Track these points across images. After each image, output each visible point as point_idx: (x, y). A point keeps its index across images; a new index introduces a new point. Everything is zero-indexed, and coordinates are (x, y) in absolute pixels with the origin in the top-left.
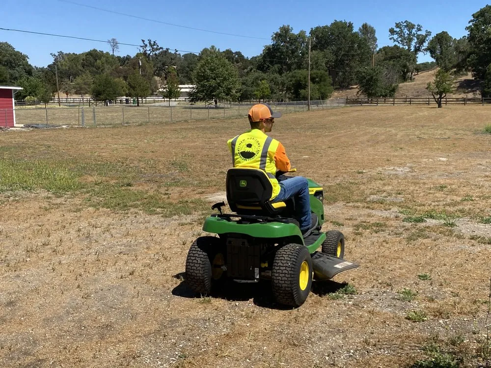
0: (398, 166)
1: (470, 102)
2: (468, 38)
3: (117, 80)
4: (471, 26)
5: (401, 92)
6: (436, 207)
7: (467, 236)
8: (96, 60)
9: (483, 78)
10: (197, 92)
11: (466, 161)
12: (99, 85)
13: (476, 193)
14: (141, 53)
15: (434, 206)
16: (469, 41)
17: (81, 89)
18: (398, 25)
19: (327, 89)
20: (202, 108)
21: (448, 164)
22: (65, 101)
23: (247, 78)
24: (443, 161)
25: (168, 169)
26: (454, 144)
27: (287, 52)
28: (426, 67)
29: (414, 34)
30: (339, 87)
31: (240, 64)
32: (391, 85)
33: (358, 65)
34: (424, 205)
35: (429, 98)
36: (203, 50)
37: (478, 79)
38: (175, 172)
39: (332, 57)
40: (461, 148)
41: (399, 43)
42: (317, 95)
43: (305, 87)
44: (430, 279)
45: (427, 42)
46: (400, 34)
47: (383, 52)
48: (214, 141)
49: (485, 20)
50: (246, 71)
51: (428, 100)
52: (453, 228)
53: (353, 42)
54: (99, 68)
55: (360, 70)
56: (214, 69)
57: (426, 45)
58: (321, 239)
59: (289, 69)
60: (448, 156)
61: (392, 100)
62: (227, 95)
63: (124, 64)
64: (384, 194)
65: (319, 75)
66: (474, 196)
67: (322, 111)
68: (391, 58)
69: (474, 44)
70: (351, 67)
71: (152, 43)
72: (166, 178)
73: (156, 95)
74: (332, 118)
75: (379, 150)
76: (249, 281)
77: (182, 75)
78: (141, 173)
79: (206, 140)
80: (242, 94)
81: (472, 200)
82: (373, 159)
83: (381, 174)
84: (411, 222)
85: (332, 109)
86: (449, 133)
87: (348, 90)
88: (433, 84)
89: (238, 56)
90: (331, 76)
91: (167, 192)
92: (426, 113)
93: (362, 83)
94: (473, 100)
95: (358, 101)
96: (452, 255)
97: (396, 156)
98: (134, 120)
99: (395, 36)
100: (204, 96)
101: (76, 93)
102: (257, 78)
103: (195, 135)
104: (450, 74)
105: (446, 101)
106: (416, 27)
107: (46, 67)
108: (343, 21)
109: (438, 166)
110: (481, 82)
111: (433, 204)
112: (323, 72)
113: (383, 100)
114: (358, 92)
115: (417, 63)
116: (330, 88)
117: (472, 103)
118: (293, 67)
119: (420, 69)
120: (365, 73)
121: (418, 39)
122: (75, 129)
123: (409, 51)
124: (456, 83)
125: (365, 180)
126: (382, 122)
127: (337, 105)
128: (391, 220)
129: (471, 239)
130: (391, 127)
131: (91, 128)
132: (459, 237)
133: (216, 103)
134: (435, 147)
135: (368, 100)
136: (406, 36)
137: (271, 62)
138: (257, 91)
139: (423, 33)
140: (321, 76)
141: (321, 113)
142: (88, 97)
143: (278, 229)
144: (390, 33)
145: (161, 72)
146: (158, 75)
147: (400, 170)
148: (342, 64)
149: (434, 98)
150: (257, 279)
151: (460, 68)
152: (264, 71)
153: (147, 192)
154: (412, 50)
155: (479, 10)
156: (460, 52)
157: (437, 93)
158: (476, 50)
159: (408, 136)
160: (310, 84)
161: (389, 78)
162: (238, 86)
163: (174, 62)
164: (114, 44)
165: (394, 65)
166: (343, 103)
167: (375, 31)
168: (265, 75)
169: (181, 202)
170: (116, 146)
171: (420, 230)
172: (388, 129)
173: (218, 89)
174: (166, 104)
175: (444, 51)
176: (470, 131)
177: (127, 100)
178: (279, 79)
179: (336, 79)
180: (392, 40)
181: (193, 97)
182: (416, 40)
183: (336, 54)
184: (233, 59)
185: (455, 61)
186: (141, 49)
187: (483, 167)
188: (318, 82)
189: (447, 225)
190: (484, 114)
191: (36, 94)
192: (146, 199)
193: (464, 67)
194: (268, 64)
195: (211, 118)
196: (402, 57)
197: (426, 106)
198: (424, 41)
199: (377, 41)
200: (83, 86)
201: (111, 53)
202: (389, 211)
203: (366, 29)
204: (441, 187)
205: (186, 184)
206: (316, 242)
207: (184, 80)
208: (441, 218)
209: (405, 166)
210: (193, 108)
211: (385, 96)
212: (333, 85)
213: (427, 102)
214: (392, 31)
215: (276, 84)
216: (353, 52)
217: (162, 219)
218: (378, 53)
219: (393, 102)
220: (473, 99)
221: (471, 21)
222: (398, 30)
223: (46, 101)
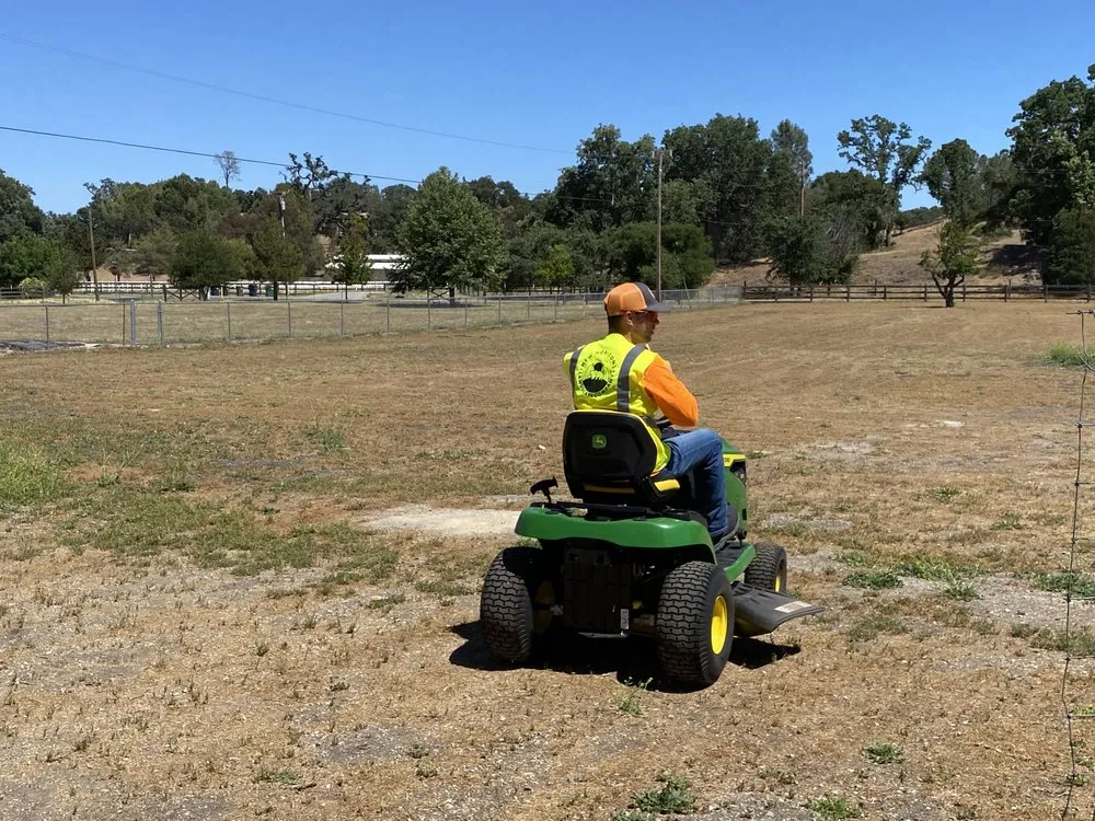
0: (845, 441)
1: (1017, 295)
2: (1011, 153)
3: (233, 242)
4: (1016, 128)
5: (864, 273)
6: (930, 546)
7: (1004, 627)
8: (186, 199)
9: (1044, 241)
10: (410, 271)
11: (1007, 428)
12: (188, 254)
13: (1027, 508)
14: (287, 183)
15: (926, 542)
16: (1014, 161)
17: (150, 262)
18: (857, 126)
19: (699, 266)
20: (420, 306)
21: (964, 435)
22: (113, 290)
23: (522, 240)
24: (953, 429)
25: (296, 446)
26: (979, 388)
27: (611, 183)
28: (920, 217)
29: (894, 146)
30: (728, 260)
31: (509, 209)
32: (842, 257)
33: (770, 211)
34: (899, 540)
35: (925, 287)
36: (428, 178)
37: (1035, 244)
38: (310, 455)
39: (711, 196)
40: (994, 397)
41: (860, 164)
42: (678, 278)
43: (651, 260)
44: (900, 762)
45: (922, 163)
46: (863, 145)
47: (826, 185)
48: (428, 380)
49: (1049, 114)
50: (520, 223)
51: (923, 290)
52: (968, 605)
53: (759, 163)
54: (193, 216)
55: (773, 223)
56: (448, 220)
57: (919, 168)
58: (746, 558)
59: (617, 221)
60: (966, 416)
61: (844, 290)
62: (476, 276)
63: (249, 206)
64: (805, 512)
65: (683, 233)
66: (1025, 517)
67: (687, 314)
68: (842, 198)
69: (1026, 167)
70: (754, 217)
71: (314, 161)
72: (283, 469)
73: (322, 276)
74: (711, 329)
75: (806, 403)
76: (609, 636)
77: (381, 232)
78: (225, 457)
79: (411, 377)
80: (511, 275)
81: (1019, 527)
82: (789, 424)
83: (804, 459)
84: (863, 586)
85: (712, 308)
86: (967, 363)
87: (746, 269)
88: (935, 256)
89: (506, 192)
90: (709, 238)
91: (270, 506)
92: (919, 319)
93: (778, 252)
94: (1025, 290)
95: (770, 293)
96: (962, 683)
97: (844, 417)
98: (257, 332)
99: (852, 150)
100: (425, 279)
101: (139, 272)
102: (545, 240)
103: (387, 365)
104: (974, 234)
105: (964, 293)
106: (899, 128)
107: (74, 213)
108: (736, 117)
109: (940, 441)
110: (1040, 251)
111: (922, 536)
112: (691, 226)
113: (826, 289)
114: (769, 273)
115: (900, 209)
116: (706, 262)
117: (1022, 296)
118: (627, 215)
119: (907, 222)
120: (783, 229)
121: (901, 155)
122: (114, 351)
123: (883, 183)
124: (987, 252)
125: (764, 475)
126: (820, 337)
127: (723, 300)
128: (814, 579)
129: (1014, 636)
130: (836, 349)
131: (151, 350)
132: (984, 630)
133: (452, 294)
134: (935, 395)
135: (792, 289)
136: (876, 148)
137: (577, 205)
138: (545, 267)
139: (913, 142)
140: (688, 237)
141: (686, 317)
142: (163, 280)
143: (669, 530)
144: (839, 143)
145: (333, 225)
146: (326, 233)
147: (851, 451)
148: (733, 210)
149: (938, 286)
150: (625, 631)
151: (995, 218)
152: (561, 225)
153: (222, 504)
154: (890, 181)
155: (1035, 93)
156: (995, 185)
157: (944, 275)
158: (1029, 180)
159: (876, 368)
160: (661, 253)
161: (837, 243)
162: (502, 257)
163: (361, 202)
164: (230, 163)
165: (849, 213)
166: (736, 296)
167: (806, 138)
168: (561, 234)
169: (296, 533)
170: (192, 391)
171: (885, 609)
172: (831, 354)
173: (456, 262)
174: (340, 296)
175: (959, 182)
176: (1017, 358)
177: (252, 288)
178: (595, 241)
179: (723, 243)
180: (845, 158)
181: (400, 281)
182: (896, 158)
183: (720, 186)
184: (494, 198)
185: (984, 203)
186: (289, 174)
187: (1046, 444)
188: (680, 250)
189: (954, 596)
190: (1049, 322)
191: (44, 274)
192: (212, 524)
193: (1003, 218)
194: (569, 208)
195: (435, 328)
196: (867, 196)
197: (920, 303)
198: (915, 161)
199: (812, 160)
200: (155, 256)
201: (222, 184)
202: (811, 556)
203: (787, 133)
204: (943, 493)
205: (326, 486)
206: (737, 562)
207: (383, 242)
208: (938, 575)
209: (862, 439)
210: (398, 306)
211: (828, 281)
212: (713, 255)
213: (923, 295)
214: (844, 139)
215: (588, 252)
216: (757, 185)
217: (229, 580)
218: (814, 186)
219: (845, 295)
220: (1024, 288)
221: (1019, 117)
222: (858, 135)
223: (65, 290)
